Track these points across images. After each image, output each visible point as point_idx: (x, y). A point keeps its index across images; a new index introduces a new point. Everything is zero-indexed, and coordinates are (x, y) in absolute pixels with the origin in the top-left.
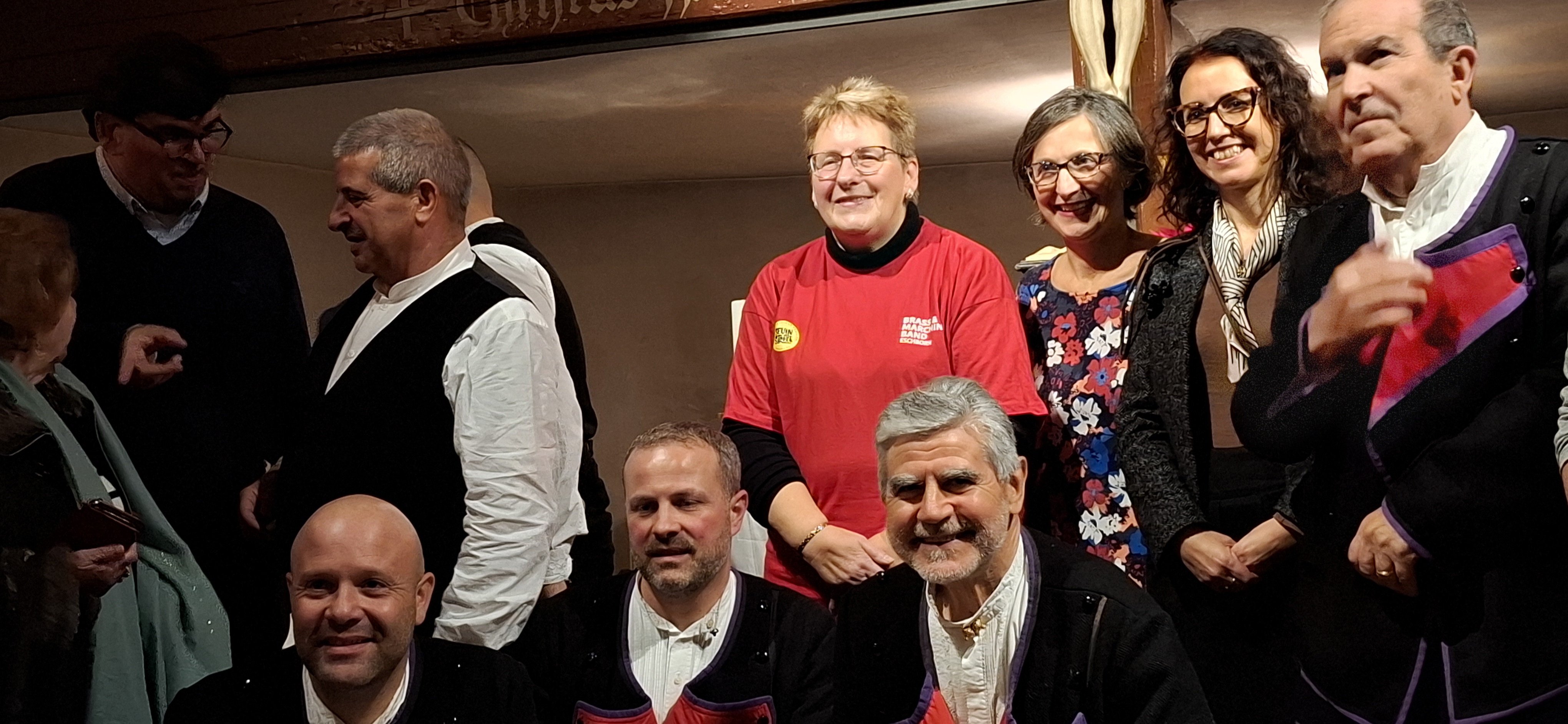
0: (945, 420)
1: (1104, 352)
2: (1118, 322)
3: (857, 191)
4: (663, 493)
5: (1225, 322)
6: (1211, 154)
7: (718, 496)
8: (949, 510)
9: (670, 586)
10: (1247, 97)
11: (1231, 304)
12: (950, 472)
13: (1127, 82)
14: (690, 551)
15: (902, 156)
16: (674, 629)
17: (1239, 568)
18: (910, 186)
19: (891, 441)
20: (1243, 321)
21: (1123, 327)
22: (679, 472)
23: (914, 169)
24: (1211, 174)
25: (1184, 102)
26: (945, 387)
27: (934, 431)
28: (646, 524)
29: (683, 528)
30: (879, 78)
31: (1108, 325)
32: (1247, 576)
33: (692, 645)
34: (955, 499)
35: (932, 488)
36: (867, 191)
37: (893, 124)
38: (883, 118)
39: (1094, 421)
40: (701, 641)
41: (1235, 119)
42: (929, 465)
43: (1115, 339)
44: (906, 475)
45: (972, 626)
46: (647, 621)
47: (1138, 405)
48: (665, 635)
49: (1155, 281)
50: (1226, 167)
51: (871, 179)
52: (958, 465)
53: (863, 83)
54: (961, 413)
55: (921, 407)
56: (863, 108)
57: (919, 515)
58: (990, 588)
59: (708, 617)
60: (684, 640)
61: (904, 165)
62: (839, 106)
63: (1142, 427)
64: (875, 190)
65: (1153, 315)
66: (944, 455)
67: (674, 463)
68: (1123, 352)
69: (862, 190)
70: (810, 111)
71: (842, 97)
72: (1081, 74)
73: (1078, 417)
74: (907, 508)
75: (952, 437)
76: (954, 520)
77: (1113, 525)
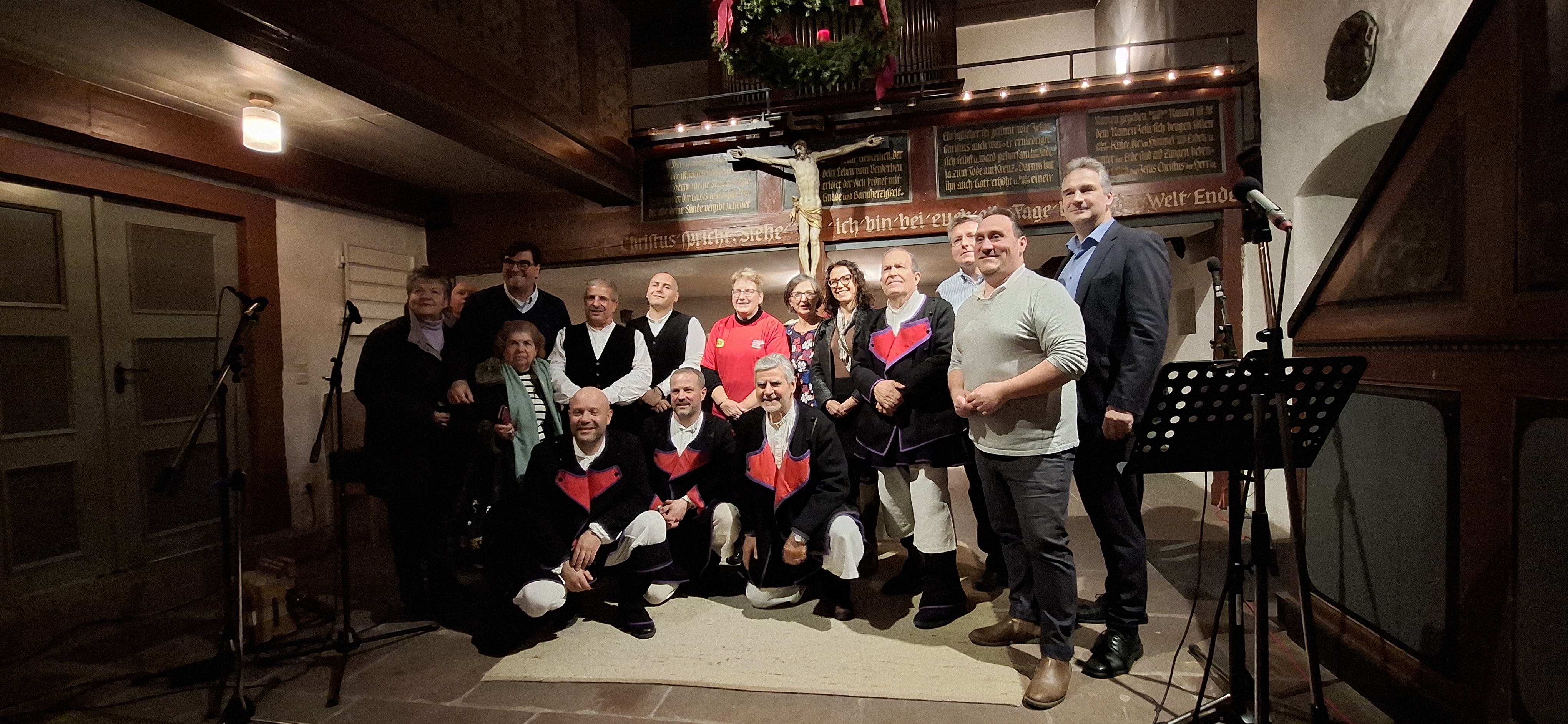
0: (773, 365)
1: (807, 348)
2: (812, 340)
3: (744, 301)
4: (681, 387)
5: (839, 341)
6: (838, 293)
7: (697, 389)
8: (773, 391)
9: (683, 415)
10: (849, 277)
11: (841, 336)
12: (774, 381)
13: (815, 274)
14: (689, 404)
15: (759, 292)
16: (684, 428)
17: (842, 411)
18: (761, 301)
19: (757, 371)
20: (844, 341)
21: (813, 341)
22: (687, 381)
23: (762, 296)
24: (838, 299)
25: (831, 278)
26: (774, 356)
27: (769, 369)
28: (676, 396)
29: (687, 397)
30: (755, 268)
31: (809, 341)
32: (844, 413)
33: (690, 433)
34: (775, 388)
35: (768, 385)
36: (748, 302)
37: (757, 283)
38: (754, 281)
39: (804, 368)
40: (692, 432)
41: (846, 283)
42: (768, 378)
43: (811, 345)
44: (762, 382)
45: (779, 425)
46: (676, 425)
47: (816, 365)
48: (682, 430)
49: (822, 330)
50: (842, 296)
51: (749, 298)
52: (775, 379)
53: (749, 269)
54: (778, 364)
55: (767, 361)
56: (748, 277)
57: (765, 393)
58: (784, 415)
59: (693, 425)
60: (687, 431)
61: (759, 295)
62: (742, 276)
63: (817, 371)
64: (750, 301)
65: (821, 339)
66: (773, 375)
67: (685, 379)
68: (813, 349)
69: (746, 301)
70: (733, 276)
71: (743, 273)
72: (802, 270)
73: (799, 367)
74: (762, 390)
75: (775, 370)
76: (774, 394)
77: (811, 398)
